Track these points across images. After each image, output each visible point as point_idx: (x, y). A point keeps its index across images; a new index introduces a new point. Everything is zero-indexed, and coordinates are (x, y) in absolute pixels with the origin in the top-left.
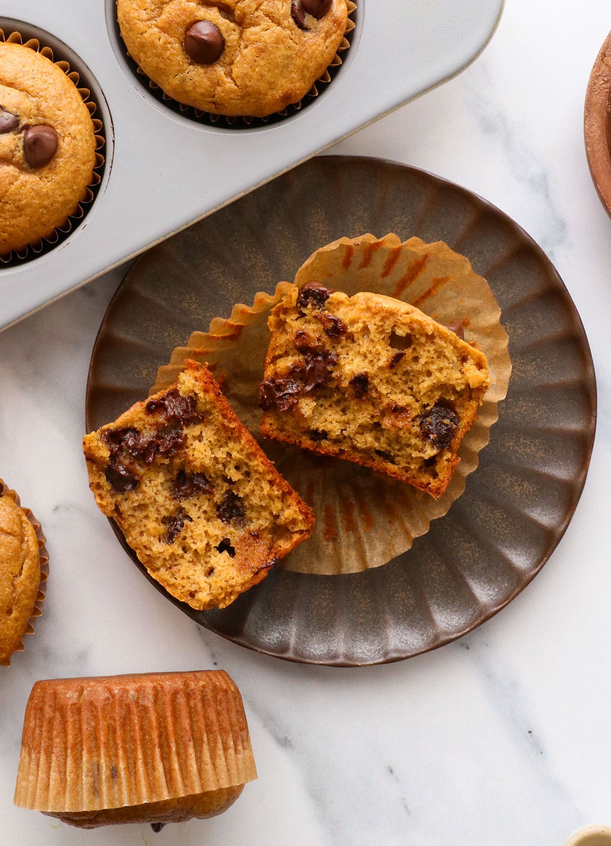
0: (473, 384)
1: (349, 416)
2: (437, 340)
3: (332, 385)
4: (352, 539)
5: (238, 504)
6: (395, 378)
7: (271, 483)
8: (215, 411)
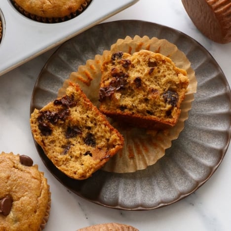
0: (183, 80)
1: (135, 98)
2: (167, 63)
3: (127, 86)
4: (141, 157)
5: (92, 138)
6: (152, 79)
7: (105, 125)
8: (81, 99)
